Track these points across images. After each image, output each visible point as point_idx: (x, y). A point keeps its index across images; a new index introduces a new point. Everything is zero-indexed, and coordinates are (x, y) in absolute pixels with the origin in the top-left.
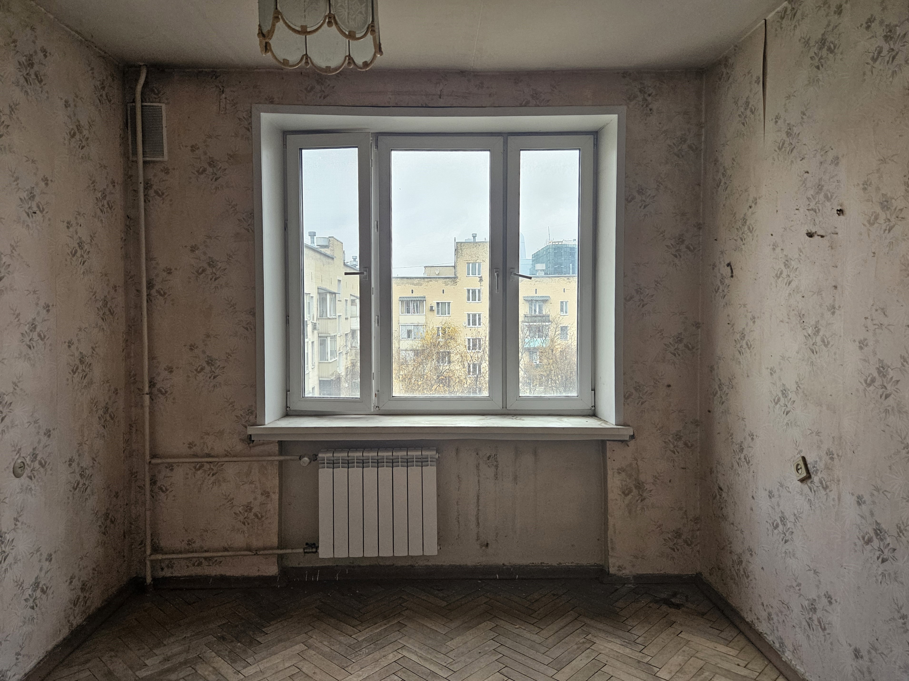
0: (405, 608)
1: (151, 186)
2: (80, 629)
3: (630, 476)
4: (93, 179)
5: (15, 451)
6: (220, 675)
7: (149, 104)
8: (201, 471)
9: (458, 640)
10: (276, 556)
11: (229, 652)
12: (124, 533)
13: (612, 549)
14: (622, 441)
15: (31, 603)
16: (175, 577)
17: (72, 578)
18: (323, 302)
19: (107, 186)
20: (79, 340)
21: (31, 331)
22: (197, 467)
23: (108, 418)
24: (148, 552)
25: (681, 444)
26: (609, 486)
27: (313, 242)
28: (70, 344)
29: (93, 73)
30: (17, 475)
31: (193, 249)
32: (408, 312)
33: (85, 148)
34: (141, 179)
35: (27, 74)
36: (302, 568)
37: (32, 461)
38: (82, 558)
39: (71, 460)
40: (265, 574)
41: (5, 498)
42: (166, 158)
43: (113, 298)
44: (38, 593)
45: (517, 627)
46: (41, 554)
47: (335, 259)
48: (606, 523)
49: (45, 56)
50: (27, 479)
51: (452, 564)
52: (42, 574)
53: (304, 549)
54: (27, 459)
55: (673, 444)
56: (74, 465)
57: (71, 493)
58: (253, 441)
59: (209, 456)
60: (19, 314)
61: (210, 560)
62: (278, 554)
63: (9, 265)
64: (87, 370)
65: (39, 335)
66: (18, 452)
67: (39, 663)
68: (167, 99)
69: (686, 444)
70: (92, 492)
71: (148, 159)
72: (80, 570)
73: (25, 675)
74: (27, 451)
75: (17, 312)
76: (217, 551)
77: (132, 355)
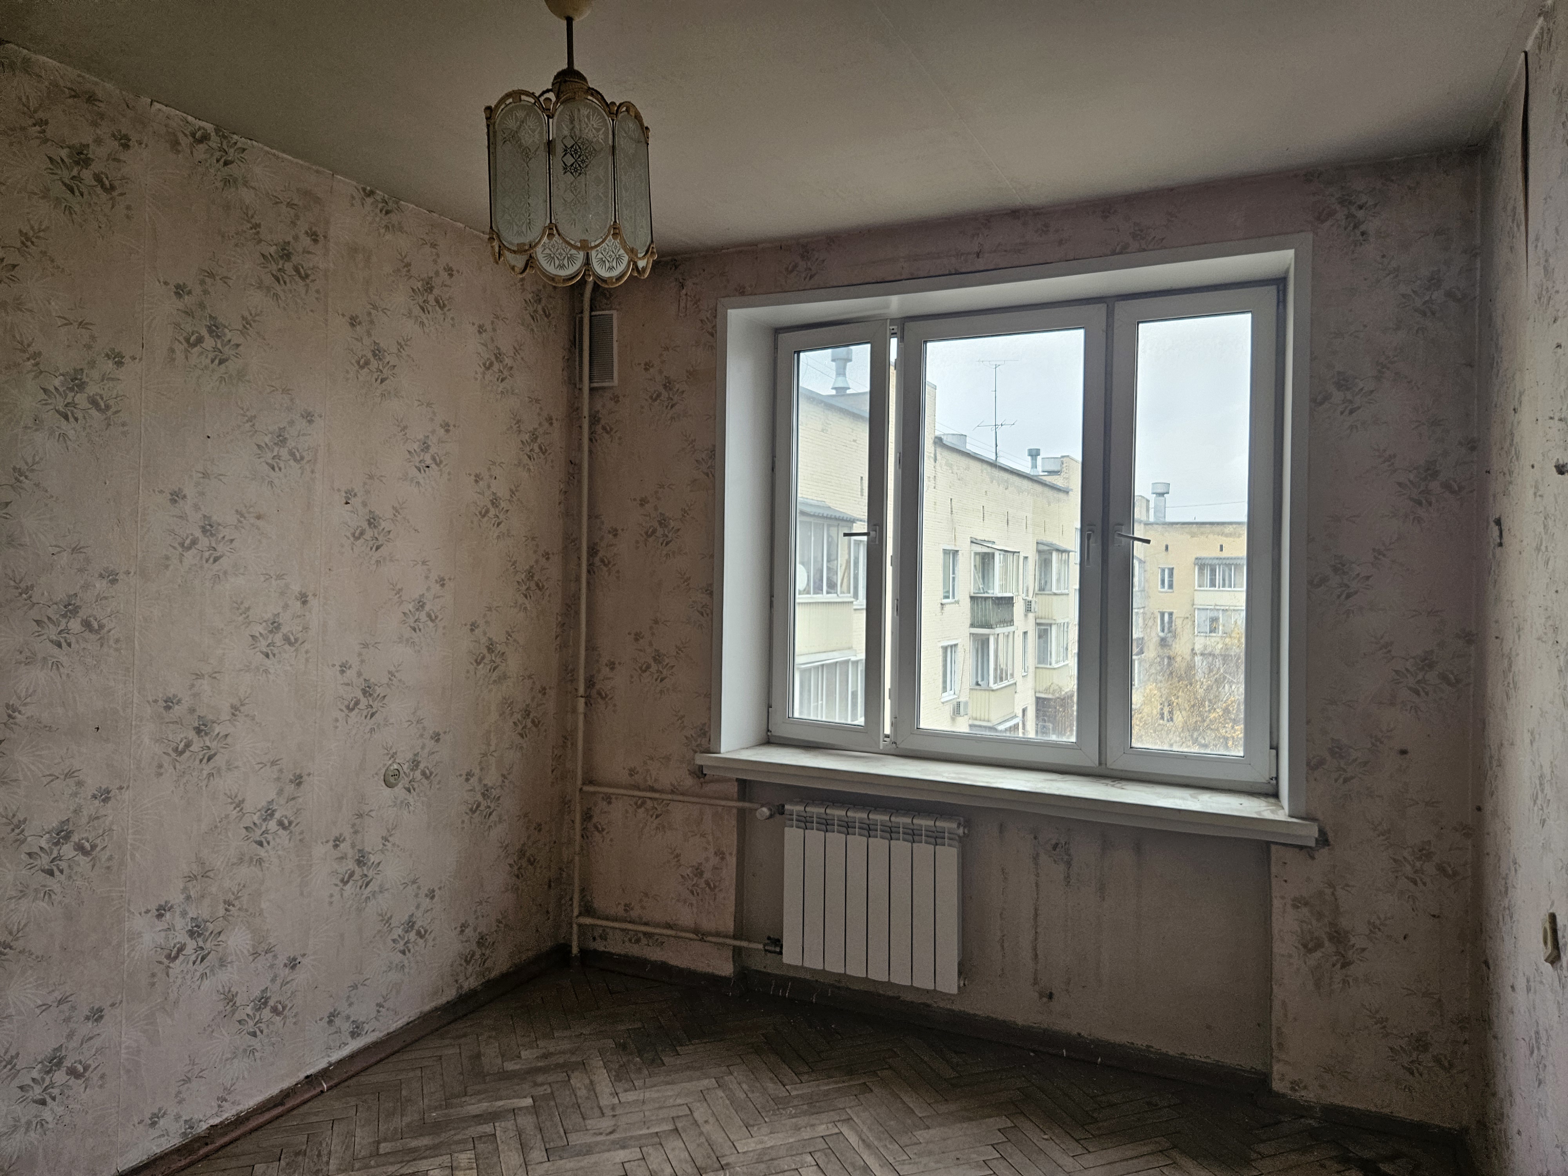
0: (887, 1066)
1: (598, 421)
2: (472, 994)
3: (1320, 916)
4: (518, 418)
5: (388, 754)
6: (592, 1093)
7: (601, 313)
8: (643, 809)
9: (935, 1133)
10: (731, 948)
11: (621, 1066)
12: (550, 881)
13: (1280, 1045)
14: (1301, 847)
15: (400, 946)
16: (608, 953)
17: (464, 926)
18: (1046, 566)
19: (540, 424)
20: (487, 622)
21: (417, 610)
22: (639, 802)
23: (529, 725)
24: (576, 912)
25: (1430, 868)
26: (1276, 927)
27: (1034, 466)
28: (473, 627)
29: (522, 285)
30: (389, 785)
31: (643, 502)
32: (1213, 584)
33: (507, 381)
34: (586, 413)
35: (424, 301)
36: (769, 974)
37: (412, 770)
38: (481, 903)
39: (469, 775)
40: (717, 972)
41: (371, 811)
42: (616, 382)
43: (543, 569)
44: (412, 936)
45: (1046, 1137)
46: (419, 888)
47: (1070, 493)
48: (1269, 995)
49: (451, 275)
50: (404, 790)
51: (991, 1015)
52: (419, 914)
53: (764, 946)
54: (405, 767)
55: (1413, 866)
56: (474, 780)
57: (468, 817)
58: (705, 775)
59: (652, 789)
60: (401, 590)
61: (650, 937)
62: (734, 947)
63: (389, 532)
64: (498, 660)
65: (429, 616)
66: (393, 756)
67: (408, 1024)
68: (620, 304)
69: (1441, 868)
70: (500, 819)
71: (595, 385)
72: (477, 918)
73: (388, 1034)
74: (404, 756)
75: (399, 587)
76: (657, 925)
77: (571, 643)
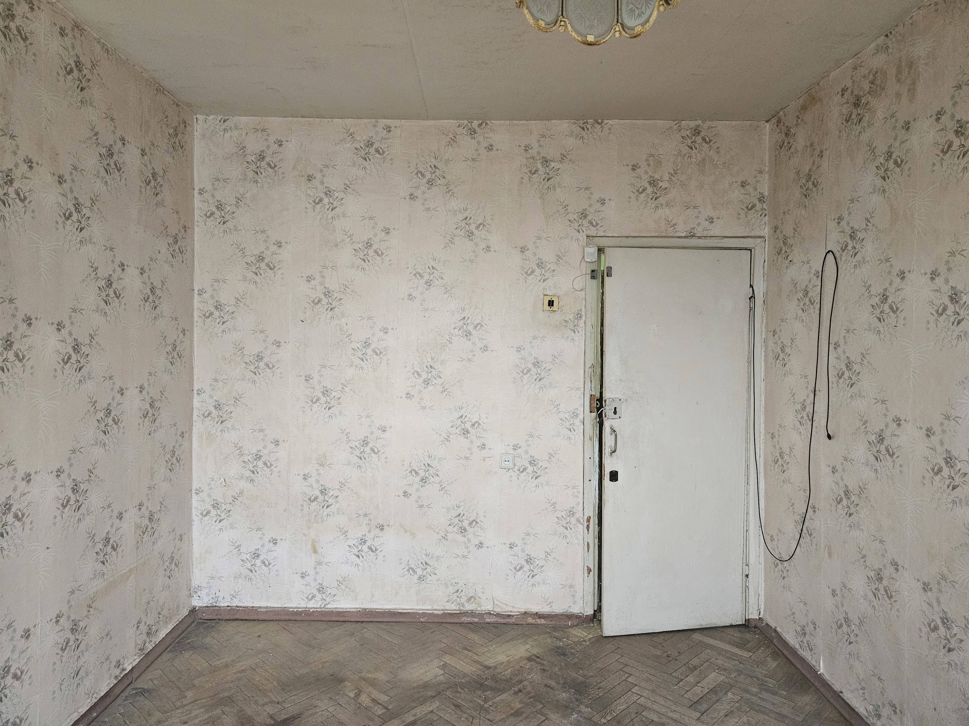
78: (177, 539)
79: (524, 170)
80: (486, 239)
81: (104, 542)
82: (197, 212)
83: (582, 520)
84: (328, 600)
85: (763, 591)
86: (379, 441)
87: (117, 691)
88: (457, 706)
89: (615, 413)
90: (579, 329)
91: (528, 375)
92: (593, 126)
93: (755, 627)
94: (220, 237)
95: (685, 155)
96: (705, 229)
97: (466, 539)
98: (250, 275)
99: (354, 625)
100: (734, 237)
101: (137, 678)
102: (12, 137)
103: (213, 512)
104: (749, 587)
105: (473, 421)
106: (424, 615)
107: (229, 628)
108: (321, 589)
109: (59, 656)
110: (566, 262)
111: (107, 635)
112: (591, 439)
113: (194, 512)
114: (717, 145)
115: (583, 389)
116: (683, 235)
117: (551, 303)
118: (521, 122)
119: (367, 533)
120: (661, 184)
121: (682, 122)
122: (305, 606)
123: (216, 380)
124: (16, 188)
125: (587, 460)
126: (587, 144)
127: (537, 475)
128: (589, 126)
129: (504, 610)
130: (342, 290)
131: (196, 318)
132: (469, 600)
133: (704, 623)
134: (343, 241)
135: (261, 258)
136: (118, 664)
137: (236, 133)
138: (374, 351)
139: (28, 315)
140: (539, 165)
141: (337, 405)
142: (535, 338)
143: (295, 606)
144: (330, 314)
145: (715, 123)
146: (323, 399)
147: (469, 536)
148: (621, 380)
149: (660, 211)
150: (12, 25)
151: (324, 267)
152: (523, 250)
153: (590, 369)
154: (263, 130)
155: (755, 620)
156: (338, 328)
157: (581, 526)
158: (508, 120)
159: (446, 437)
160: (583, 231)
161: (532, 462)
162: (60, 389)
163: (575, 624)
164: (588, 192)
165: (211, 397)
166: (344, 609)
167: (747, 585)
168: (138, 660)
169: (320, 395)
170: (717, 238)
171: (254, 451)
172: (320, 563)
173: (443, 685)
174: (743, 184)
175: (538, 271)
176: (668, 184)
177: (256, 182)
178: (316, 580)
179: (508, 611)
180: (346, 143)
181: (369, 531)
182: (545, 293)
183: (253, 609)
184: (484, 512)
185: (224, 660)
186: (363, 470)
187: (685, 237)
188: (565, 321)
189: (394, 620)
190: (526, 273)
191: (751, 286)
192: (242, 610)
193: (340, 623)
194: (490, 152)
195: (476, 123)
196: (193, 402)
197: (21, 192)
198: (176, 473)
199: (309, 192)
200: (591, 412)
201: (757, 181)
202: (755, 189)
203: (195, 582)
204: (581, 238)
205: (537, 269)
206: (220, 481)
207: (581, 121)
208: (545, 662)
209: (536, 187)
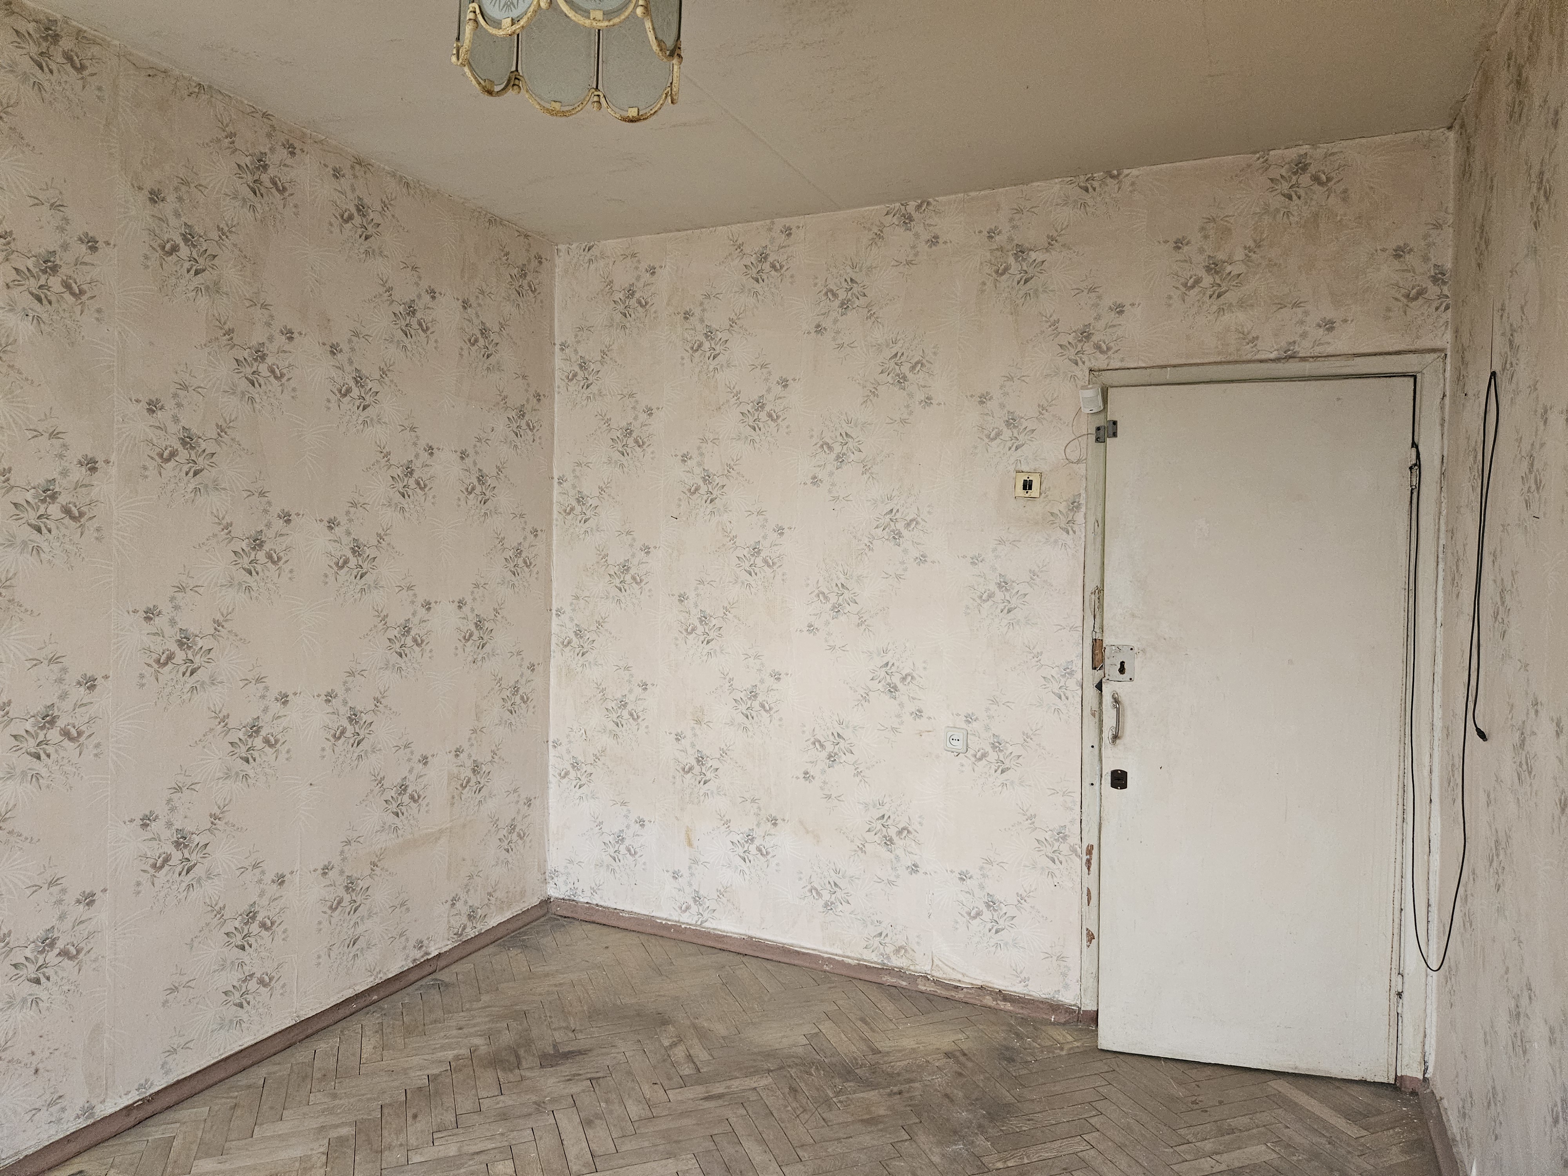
78: (521, 802)
79: (987, 269)
80: (925, 386)
81: (397, 790)
82: (557, 374)
83: (1079, 850)
84: (706, 915)
85: (1434, 1028)
86: (772, 693)
87: (412, 977)
88: (794, 1090)
89: (1122, 670)
90: (1076, 528)
91: (990, 603)
92: (1103, 182)
93: (1414, 1093)
94: (583, 406)
95: (1277, 211)
96: (1317, 343)
97: (892, 856)
98: (616, 456)
99: (731, 956)
100: (1375, 354)
101: (443, 968)
102: (264, 306)
103: (573, 774)
104: (1403, 1016)
105: (904, 673)
106: (830, 961)
107: (578, 931)
108: (697, 899)
109: (327, 916)
110: (1054, 416)
111: (402, 905)
112: (1094, 715)
113: (551, 771)
114: (1341, 187)
115: (1081, 629)
116: (1272, 356)
117: (1027, 485)
118: (982, 193)
119: (755, 827)
120: (1229, 268)
121: (1271, 153)
122: (677, 919)
123: (577, 598)
124: (270, 364)
125: (1087, 750)
126: (1093, 214)
127: (1003, 766)
128: (1096, 184)
129: (948, 977)
130: (726, 472)
131: (555, 515)
132: (897, 951)
133: (1304, 1066)
134: (728, 401)
135: (628, 432)
136: (420, 945)
137: (602, 263)
138: (766, 561)
139: (286, 510)
140: (1011, 260)
141: (717, 638)
142: (1001, 542)
143: (665, 917)
144: (710, 507)
145: (1337, 147)
146: (700, 629)
147: (898, 852)
148: (1133, 615)
149: (1227, 318)
150: (265, 178)
151: (704, 440)
152: (983, 399)
153: (1093, 596)
154: (634, 255)
155: (1413, 1079)
156: (720, 528)
157: (1078, 860)
158: (962, 193)
159: (864, 695)
160: (1084, 363)
161: (997, 745)
162: (332, 599)
163: (1063, 1021)
164: (1093, 295)
165: (572, 619)
166: (724, 932)
167: (1399, 1012)
168: (450, 947)
169: (697, 623)
170: (1339, 358)
171: (619, 696)
172: (695, 862)
173: (793, 1059)
174: (1399, 253)
175: (1007, 433)
176: (1244, 267)
177: (624, 327)
178: (690, 885)
179: (954, 980)
180: (733, 260)
181: (758, 825)
182: (1019, 468)
183: (615, 912)
184: (920, 817)
185: (547, 968)
186: (750, 734)
187: (1277, 360)
188: (1052, 514)
189: (787, 961)
190: (988, 436)
191: (1414, 445)
192: (602, 911)
193: (716, 951)
194: (934, 248)
195: (912, 204)
196: (550, 625)
197: (276, 369)
198: (521, 717)
199: (686, 335)
200: (1094, 668)
201: (1429, 245)
202: (1426, 259)
203: (551, 865)
204: (1079, 374)
205: (1005, 429)
206: (580, 733)
207: (1082, 177)
208: (970, 1065)
209: (1005, 295)
